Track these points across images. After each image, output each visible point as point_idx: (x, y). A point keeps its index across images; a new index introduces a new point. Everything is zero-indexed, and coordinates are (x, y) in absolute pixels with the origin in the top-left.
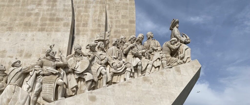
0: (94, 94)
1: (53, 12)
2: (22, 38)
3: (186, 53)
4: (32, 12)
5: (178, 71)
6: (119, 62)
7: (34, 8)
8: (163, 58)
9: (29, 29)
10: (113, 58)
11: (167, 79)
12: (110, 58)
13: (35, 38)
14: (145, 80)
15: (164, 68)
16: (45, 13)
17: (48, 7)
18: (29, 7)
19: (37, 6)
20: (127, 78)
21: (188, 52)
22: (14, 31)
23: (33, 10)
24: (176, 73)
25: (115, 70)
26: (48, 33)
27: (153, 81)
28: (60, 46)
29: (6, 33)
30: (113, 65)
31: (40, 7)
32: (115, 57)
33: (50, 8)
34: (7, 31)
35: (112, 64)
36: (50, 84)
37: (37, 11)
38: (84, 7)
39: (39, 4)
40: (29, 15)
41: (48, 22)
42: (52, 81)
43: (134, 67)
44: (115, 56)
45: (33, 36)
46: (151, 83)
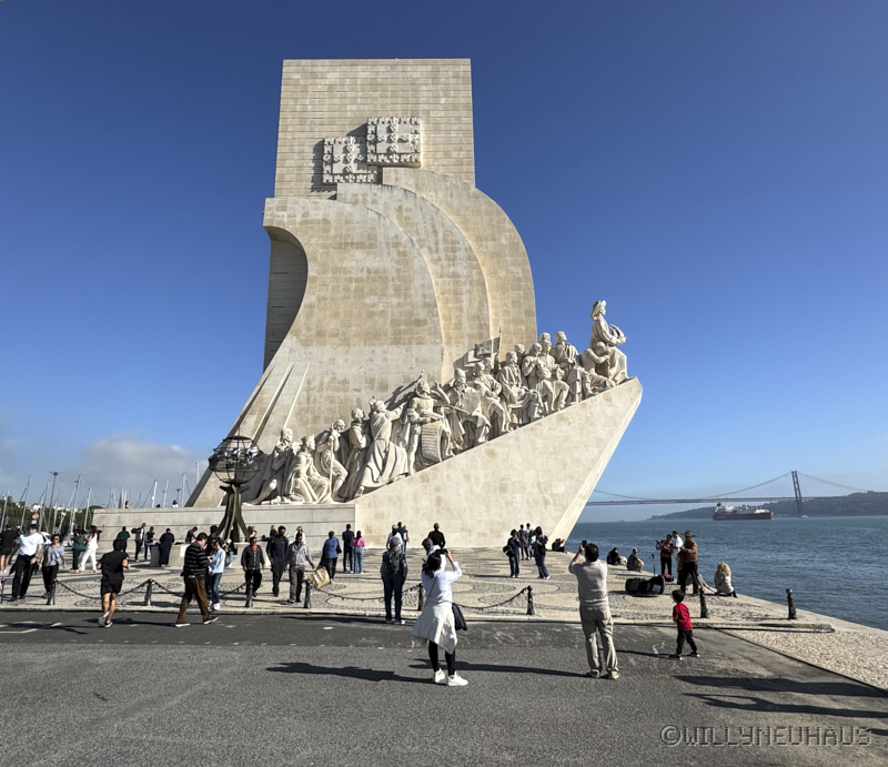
0: (492, 447)
1: (408, 308)
2: (367, 358)
3: (619, 365)
4: (374, 309)
5: (609, 399)
6: (519, 392)
7: (376, 301)
8: (584, 380)
9: (376, 342)
12: (504, 386)
13: (389, 357)
14: (561, 418)
16: (396, 310)
17: (398, 300)
18: (368, 300)
19: (381, 298)
20: (533, 416)
22: (353, 345)
23: (374, 305)
24: (604, 403)
25: (515, 405)
26: (406, 346)
29: (340, 349)
31: (384, 300)
33: (402, 300)
34: (340, 345)
37: (381, 307)
39: (384, 295)
40: (371, 315)
41: (402, 327)
43: (542, 398)
45: (385, 352)
46: (569, 423)
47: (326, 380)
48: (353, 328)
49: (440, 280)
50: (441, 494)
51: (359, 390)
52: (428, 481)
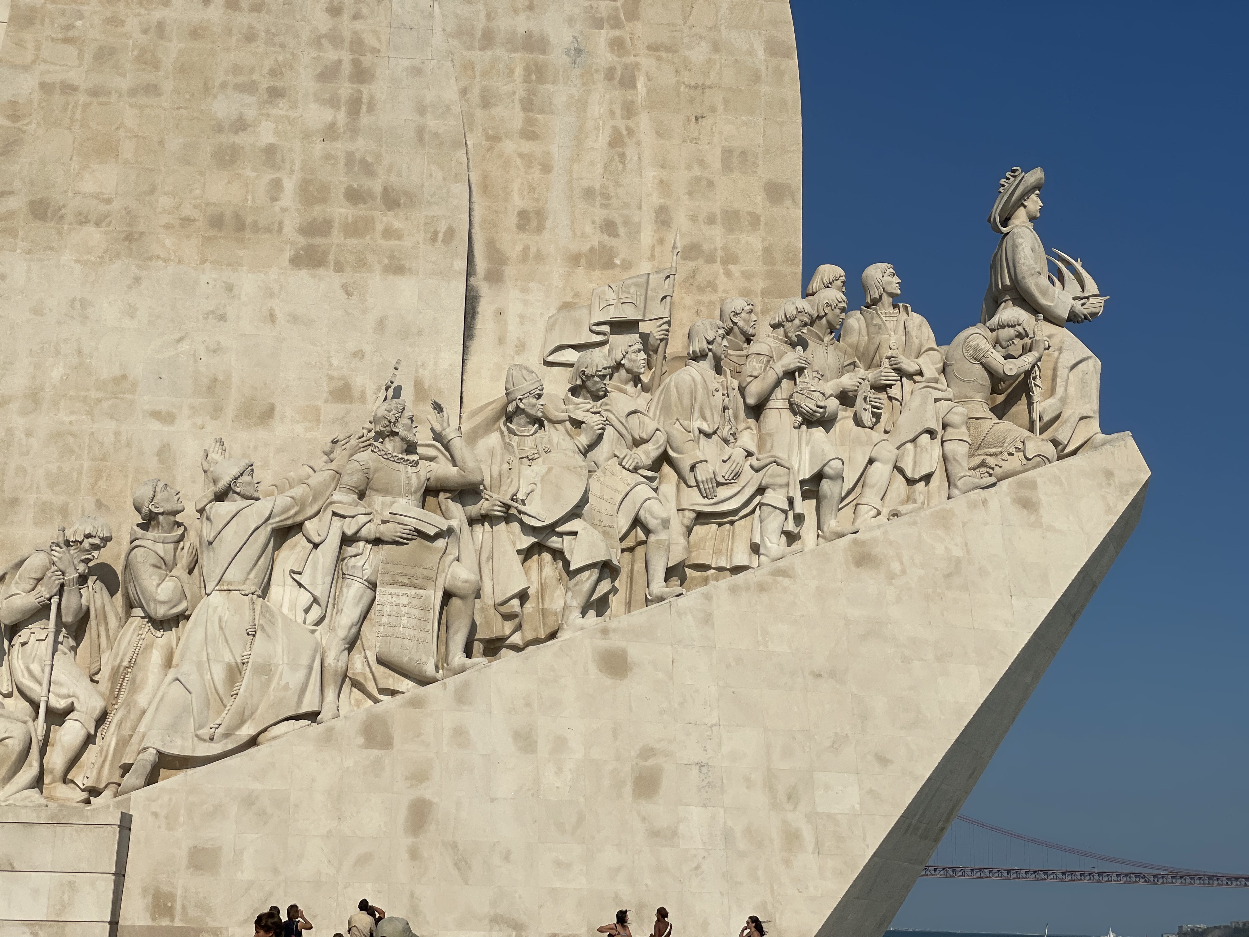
0: (617, 642)
1: (362, 144)
2: (209, 306)
3: (1071, 390)
4: (241, 139)
5: (1028, 503)
6: (725, 459)
7: (250, 113)
8: (949, 430)
9: (241, 252)
10: (697, 432)
11: (968, 552)
12: (677, 432)
14: (862, 558)
15: (956, 487)
17: (328, 115)
18: (221, 107)
19: (266, 102)
20: (769, 544)
21: (1083, 383)
22: (158, 257)
23: (242, 124)
24: (1015, 516)
25: (706, 501)
26: (346, 277)
27: (902, 563)
28: (420, 363)
30: (698, 471)
31: (281, 109)
32: (705, 427)
33: (342, 117)
34: (118, 254)
35: (693, 468)
36: (414, 591)
37: (266, 134)
38: (521, 101)
39: (277, 92)
40: (229, 157)
41: (338, 210)
42: (419, 571)
43: (802, 483)
44: (705, 419)
45: (270, 294)
46: (891, 577)
47: (56, 373)
48: (164, 201)
49: (481, 58)
50: (427, 792)
51: (167, 418)
52: (387, 743)
